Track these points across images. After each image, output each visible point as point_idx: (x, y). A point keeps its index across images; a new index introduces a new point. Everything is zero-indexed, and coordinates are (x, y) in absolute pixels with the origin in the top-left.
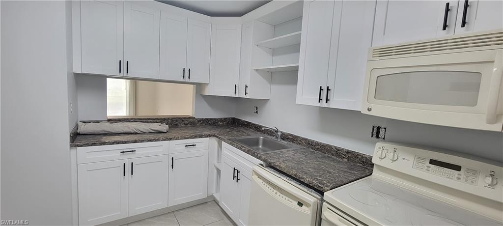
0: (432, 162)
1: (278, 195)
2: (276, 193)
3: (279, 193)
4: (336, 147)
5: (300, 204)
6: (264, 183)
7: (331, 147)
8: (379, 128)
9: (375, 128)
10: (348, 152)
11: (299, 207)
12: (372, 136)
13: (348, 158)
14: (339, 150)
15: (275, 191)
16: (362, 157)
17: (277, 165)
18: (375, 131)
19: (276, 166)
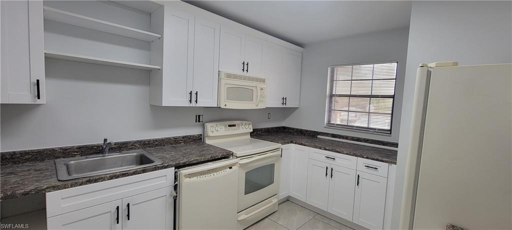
0: (230, 126)
1: (207, 177)
2: (214, 175)
3: (215, 174)
4: (174, 138)
5: (231, 168)
6: (199, 177)
7: (169, 139)
8: (199, 116)
9: (197, 116)
10: (184, 137)
11: (231, 169)
12: (196, 122)
13: (185, 142)
14: (176, 139)
15: (212, 174)
16: (193, 137)
17: (194, 160)
18: (198, 118)
19: (192, 162)
